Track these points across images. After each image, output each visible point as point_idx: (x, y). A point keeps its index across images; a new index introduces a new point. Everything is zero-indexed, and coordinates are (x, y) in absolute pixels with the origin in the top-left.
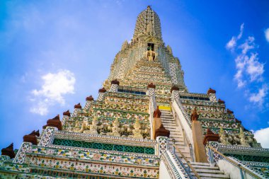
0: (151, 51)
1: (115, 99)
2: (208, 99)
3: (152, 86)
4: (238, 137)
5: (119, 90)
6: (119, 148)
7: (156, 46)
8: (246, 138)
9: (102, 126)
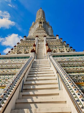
0: (40, 24)
1: (25, 42)
2: (56, 38)
3: (37, 36)
4: (64, 50)
5: (26, 39)
6: (18, 58)
7: (42, 22)
8: (67, 50)
9: (19, 52)
